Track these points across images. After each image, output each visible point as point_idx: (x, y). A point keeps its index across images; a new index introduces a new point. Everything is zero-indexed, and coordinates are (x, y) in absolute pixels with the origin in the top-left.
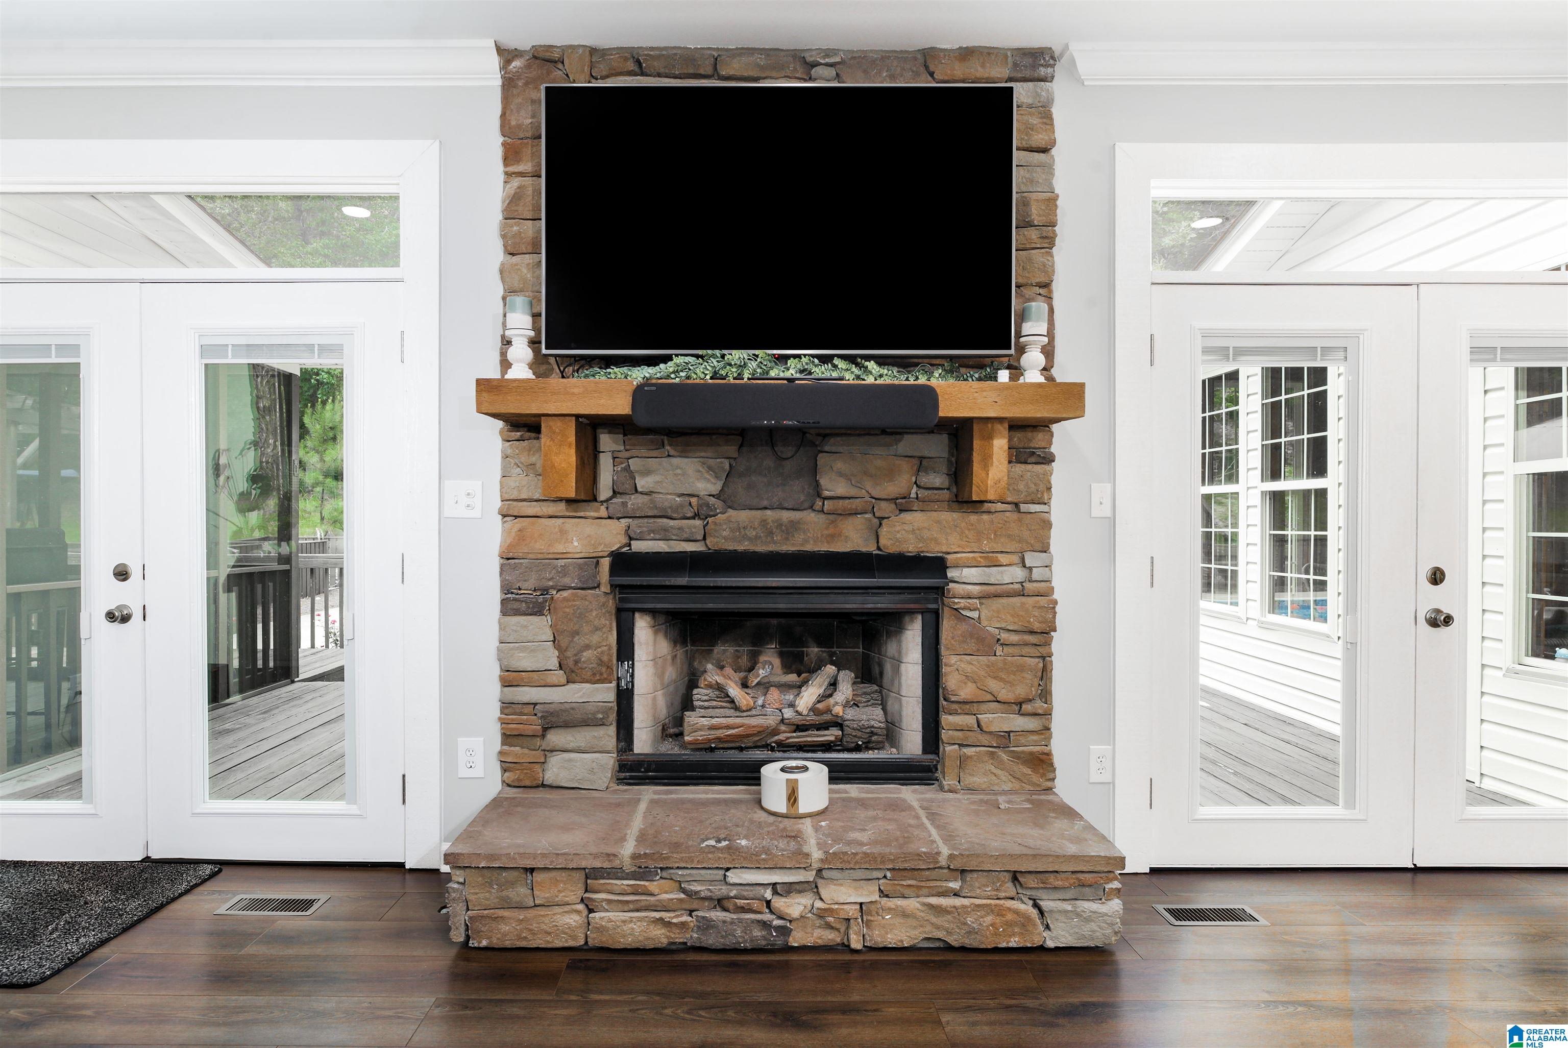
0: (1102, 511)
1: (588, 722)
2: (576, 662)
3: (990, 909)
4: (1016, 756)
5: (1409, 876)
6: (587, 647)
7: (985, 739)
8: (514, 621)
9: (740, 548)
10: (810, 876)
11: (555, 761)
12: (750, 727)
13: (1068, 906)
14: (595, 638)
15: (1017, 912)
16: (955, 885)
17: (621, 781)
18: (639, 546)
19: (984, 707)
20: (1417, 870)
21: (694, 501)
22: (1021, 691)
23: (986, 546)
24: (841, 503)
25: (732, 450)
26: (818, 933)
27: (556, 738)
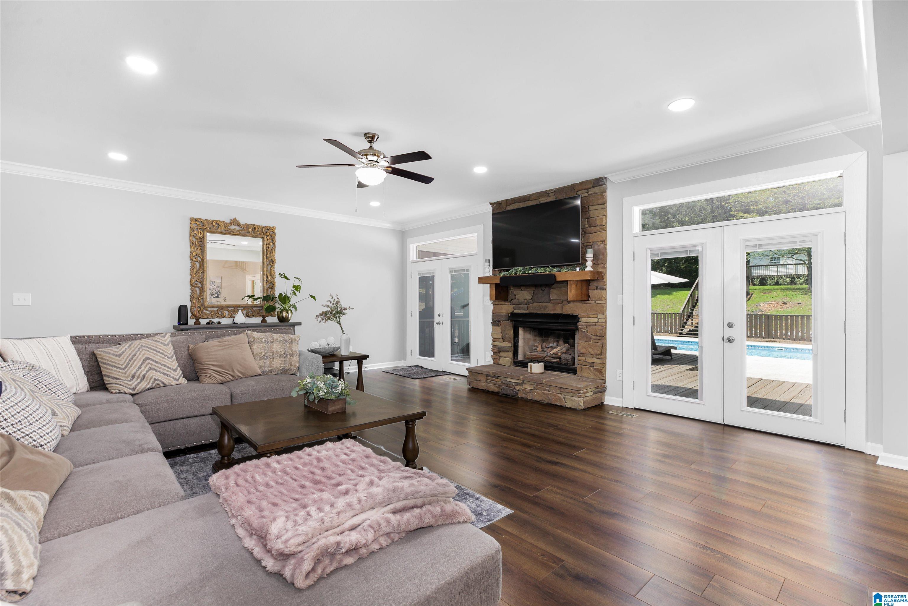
0: (620, 303)
1: (506, 351)
2: (505, 337)
3: (553, 395)
4: (595, 369)
5: (722, 426)
6: (507, 334)
7: (587, 364)
8: (494, 327)
9: (535, 312)
10: (521, 382)
11: (502, 359)
12: (538, 355)
13: (570, 397)
14: (508, 332)
15: (558, 396)
16: (548, 388)
17: (514, 365)
18: (516, 311)
19: (588, 355)
20: (725, 425)
21: (526, 301)
22: (596, 352)
23: (588, 312)
24: (556, 301)
25: (534, 289)
26: (524, 395)
27: (502, 354)
